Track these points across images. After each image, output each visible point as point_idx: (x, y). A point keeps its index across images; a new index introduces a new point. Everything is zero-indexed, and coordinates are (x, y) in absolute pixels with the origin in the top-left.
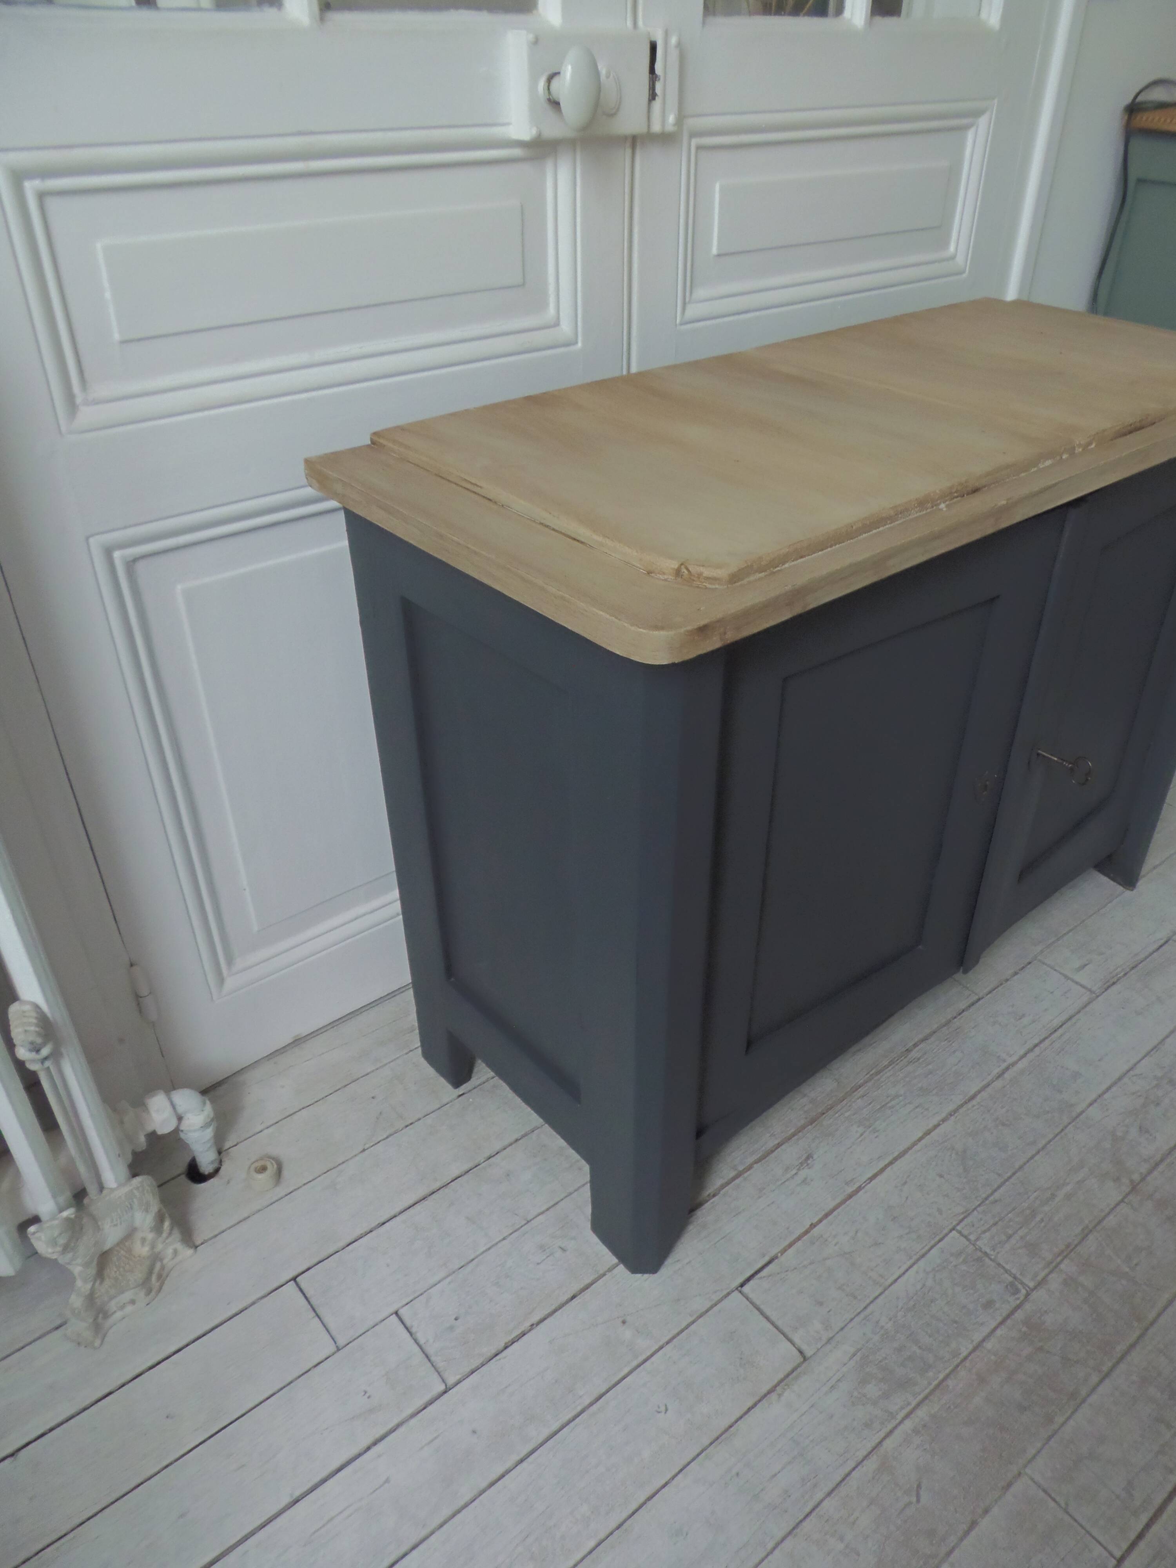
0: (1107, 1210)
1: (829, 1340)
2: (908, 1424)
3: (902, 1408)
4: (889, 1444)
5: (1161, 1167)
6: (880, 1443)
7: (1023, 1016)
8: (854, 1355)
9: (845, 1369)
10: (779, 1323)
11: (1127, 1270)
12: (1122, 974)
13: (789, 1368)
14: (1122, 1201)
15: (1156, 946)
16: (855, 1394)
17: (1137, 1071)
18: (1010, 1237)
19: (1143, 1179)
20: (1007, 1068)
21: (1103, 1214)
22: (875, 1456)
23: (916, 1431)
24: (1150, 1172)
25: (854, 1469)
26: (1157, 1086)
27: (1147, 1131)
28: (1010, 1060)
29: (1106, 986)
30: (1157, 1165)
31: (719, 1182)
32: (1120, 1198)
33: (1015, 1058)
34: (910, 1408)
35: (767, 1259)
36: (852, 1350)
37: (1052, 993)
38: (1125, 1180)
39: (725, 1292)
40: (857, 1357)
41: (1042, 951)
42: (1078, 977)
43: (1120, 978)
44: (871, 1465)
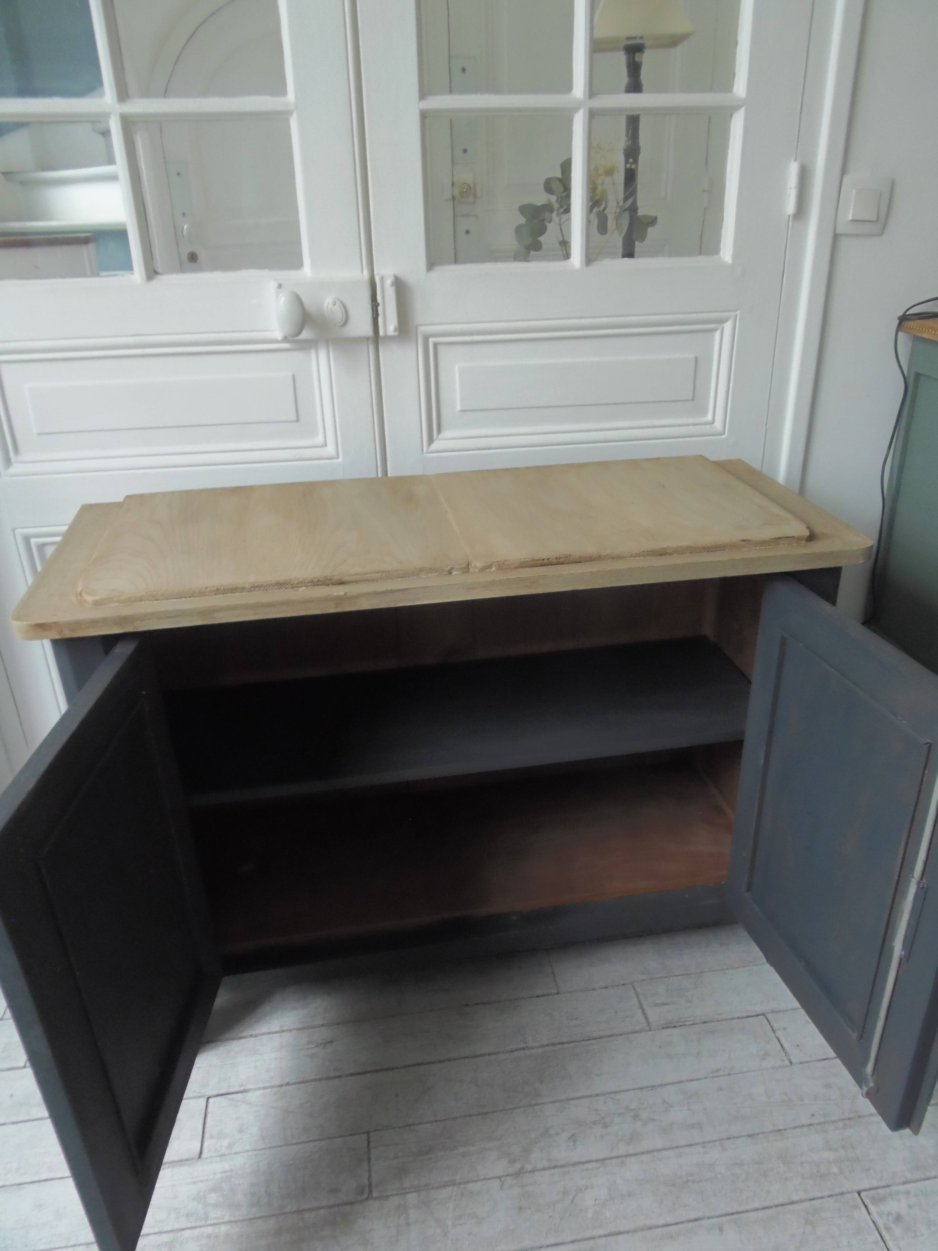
0: (482, 1177)
1: (223, 1155)
2: (209, 1230)
3: (215, 1218)
4: (187, 1233)
5: (556, 1170)
6: (184, 1229)
7: (576, 1019)
8: (225, 1172)
9: (212, 1177)
10: (207, 1129)
11: (450, 1223)
12: (691, 1023)
13: (186, 1156)
14: (500, 1178)
15: (745, 1015)
16: (202, 1194)
17: (618, 1096)
18: (396, 1157)
19: (533, 1171)
20: (523, 1049)
21: (476, 1178)
22: (172, 1235)
23: (209, 1236)
24: (544, 1169)
25: (155, 1234)
26: (620, 1114)
27: (575, 1141)
28: (530, 1044)
29: (665, 1026)
30: (555, 1167)
31: (265, 1029)
32: (499, 1175)
33: (535, 1044)
34: (221, 1221)
35: (242, 1089)
36: (228, 1168)
37: (616, 1012)
38: (518, 1166)
39: (199, 1095)
40: (225, 1175)
41: (643, 980)
42: (649, 1012)
43: (685, 1025)
44: (165, 1238)
